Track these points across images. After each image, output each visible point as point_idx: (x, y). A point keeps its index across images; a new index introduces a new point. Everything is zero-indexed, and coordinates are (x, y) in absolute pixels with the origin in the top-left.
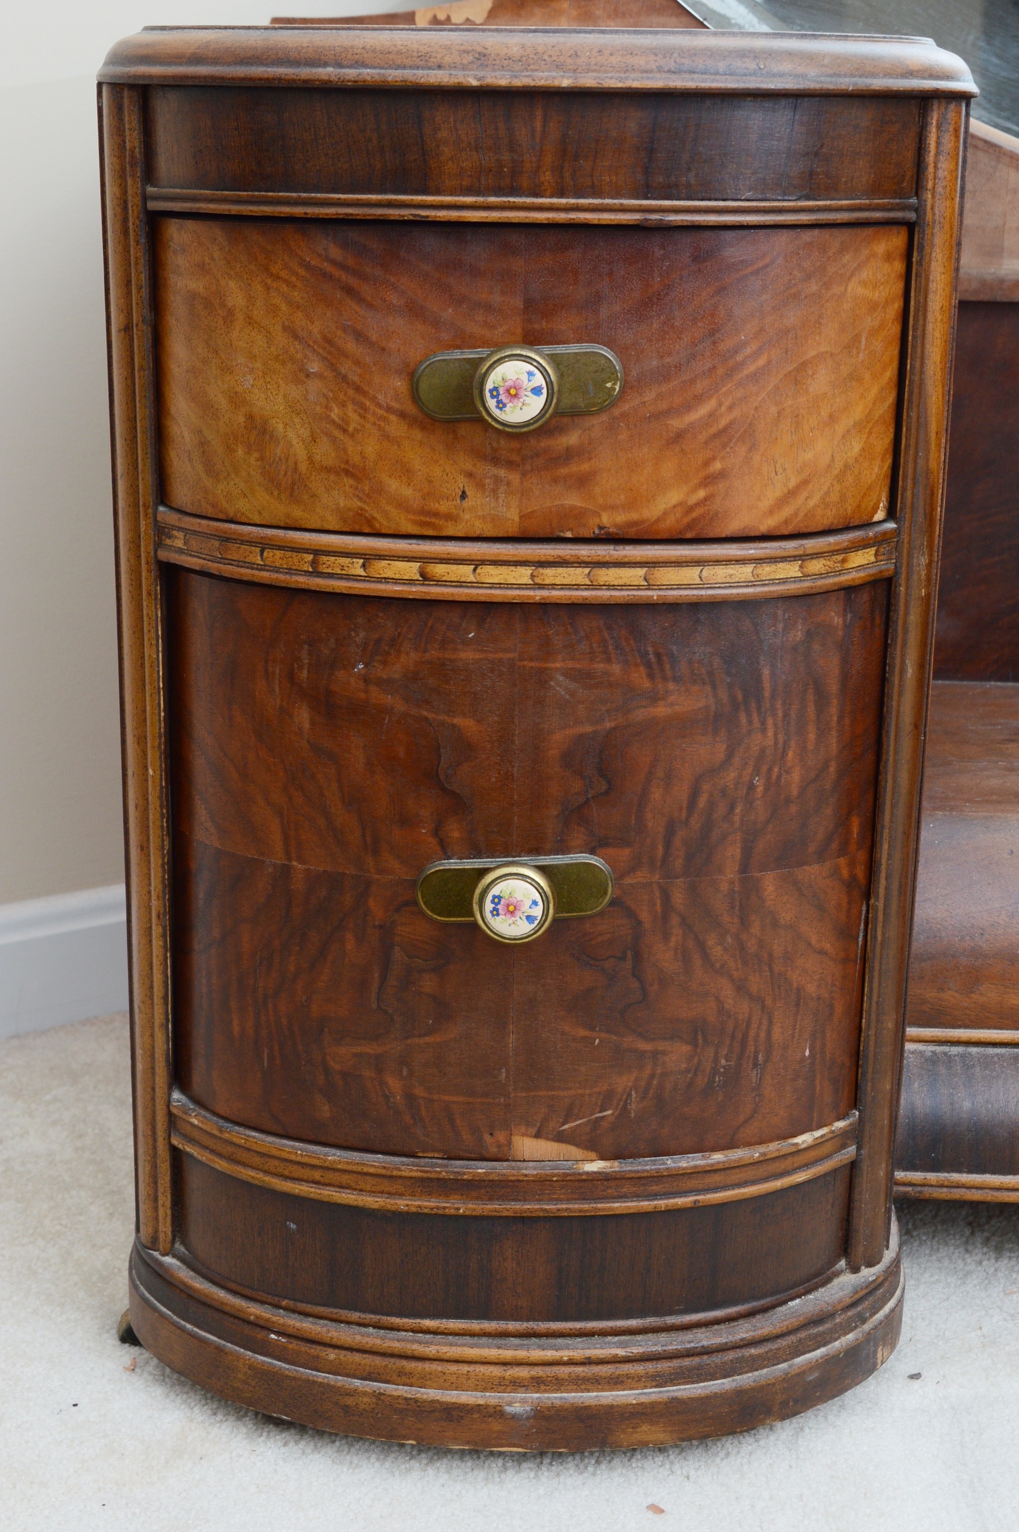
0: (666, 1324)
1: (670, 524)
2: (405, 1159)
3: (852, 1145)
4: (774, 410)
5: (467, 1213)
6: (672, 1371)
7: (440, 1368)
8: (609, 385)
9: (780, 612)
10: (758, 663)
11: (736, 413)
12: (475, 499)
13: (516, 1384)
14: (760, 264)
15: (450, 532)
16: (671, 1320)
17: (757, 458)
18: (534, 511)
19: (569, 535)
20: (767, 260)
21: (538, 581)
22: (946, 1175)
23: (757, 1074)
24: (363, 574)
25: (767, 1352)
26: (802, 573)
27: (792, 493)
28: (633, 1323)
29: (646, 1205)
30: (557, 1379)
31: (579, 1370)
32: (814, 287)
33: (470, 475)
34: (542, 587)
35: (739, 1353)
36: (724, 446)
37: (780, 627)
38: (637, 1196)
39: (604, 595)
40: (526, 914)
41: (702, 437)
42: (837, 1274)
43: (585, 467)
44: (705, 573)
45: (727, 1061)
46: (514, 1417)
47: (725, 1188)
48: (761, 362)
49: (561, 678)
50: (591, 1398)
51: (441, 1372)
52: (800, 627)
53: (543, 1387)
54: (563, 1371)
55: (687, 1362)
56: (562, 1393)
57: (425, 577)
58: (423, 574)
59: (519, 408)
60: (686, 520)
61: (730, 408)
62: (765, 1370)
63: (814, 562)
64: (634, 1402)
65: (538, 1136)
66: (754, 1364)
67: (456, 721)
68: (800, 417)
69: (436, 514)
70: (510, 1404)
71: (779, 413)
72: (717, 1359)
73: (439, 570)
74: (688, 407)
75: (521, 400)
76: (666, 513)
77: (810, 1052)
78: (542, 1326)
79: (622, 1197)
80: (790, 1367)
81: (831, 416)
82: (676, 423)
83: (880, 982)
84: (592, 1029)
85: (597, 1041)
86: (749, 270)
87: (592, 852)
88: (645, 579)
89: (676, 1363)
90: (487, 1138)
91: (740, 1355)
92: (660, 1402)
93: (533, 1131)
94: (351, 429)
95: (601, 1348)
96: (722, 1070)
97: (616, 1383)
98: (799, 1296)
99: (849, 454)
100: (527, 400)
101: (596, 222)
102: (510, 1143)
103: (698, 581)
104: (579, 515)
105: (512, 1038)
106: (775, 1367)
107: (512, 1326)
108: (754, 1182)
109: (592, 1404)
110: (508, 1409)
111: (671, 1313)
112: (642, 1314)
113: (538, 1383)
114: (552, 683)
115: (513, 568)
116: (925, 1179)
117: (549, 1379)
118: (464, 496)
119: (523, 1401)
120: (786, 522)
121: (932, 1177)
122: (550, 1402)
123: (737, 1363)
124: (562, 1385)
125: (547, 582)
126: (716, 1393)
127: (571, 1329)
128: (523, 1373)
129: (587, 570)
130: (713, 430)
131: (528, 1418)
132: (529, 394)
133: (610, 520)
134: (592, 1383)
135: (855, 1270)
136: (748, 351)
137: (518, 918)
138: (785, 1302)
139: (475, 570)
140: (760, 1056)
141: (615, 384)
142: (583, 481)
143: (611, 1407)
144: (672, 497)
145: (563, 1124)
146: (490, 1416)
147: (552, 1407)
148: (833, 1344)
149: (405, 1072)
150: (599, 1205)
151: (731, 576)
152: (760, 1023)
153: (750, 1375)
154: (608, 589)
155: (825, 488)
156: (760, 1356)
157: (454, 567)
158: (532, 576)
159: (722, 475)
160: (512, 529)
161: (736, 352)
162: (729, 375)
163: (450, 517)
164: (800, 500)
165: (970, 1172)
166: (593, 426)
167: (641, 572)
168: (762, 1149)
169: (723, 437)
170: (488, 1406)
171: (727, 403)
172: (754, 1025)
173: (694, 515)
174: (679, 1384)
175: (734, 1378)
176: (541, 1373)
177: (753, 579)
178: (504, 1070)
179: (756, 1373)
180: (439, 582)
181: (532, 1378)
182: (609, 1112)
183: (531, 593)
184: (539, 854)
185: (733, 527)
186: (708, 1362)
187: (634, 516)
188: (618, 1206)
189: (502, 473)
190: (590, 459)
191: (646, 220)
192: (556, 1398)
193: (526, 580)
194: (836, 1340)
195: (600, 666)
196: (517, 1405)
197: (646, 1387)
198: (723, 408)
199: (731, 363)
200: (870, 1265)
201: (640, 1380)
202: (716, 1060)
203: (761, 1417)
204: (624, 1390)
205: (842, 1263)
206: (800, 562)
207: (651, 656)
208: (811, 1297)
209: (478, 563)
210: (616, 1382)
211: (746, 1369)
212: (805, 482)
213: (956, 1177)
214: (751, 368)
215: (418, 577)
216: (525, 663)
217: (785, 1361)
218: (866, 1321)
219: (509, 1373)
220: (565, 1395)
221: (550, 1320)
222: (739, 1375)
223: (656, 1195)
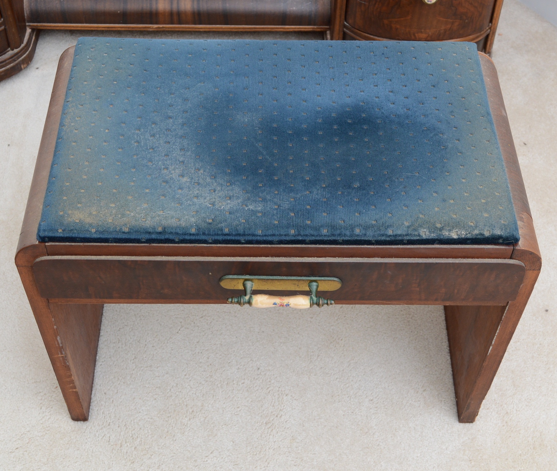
3: (3, 26)
42: (8, 51)
135: (13, 50)
194: (7, 66)
200: (16, 48)
205: (9, 49)
218: (16, 61)
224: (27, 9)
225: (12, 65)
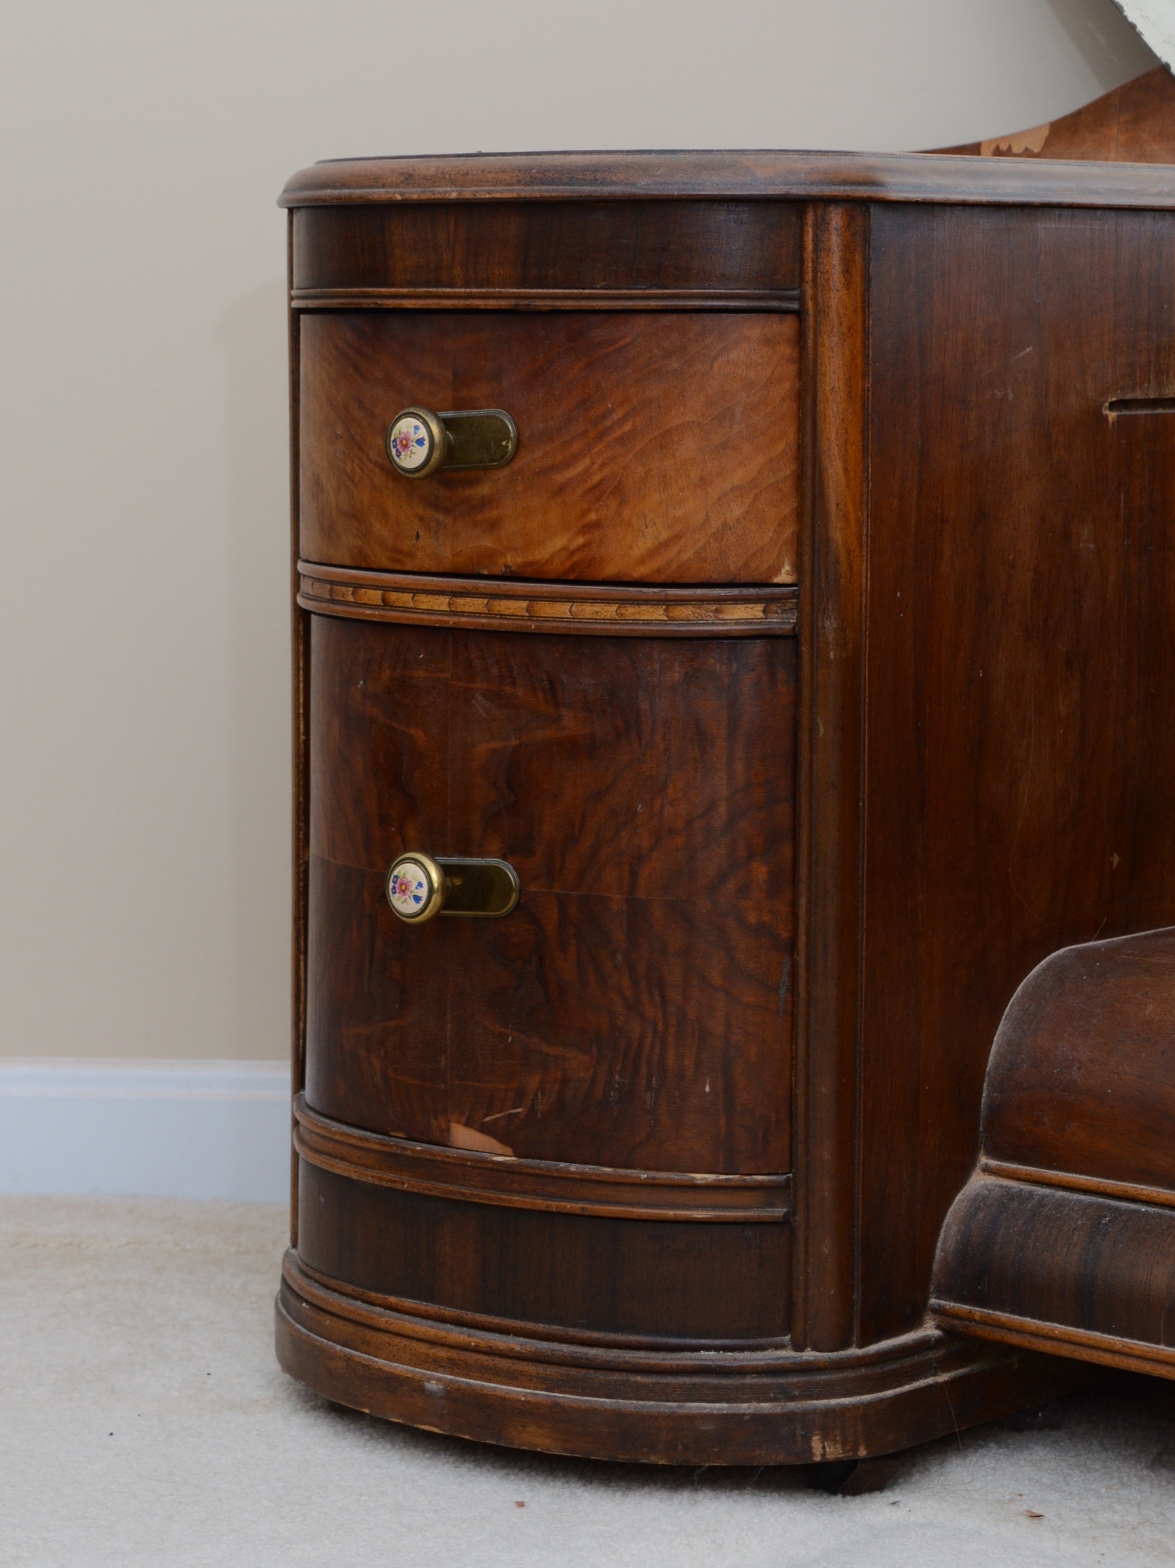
0: (568, 1334)
1: (557, 567)
4: (641, 470)
5: (410, 1189)
6: (559, 1377)
7: (387, 1340)
8: (504, 443)
9: (656, 653)
10: (637, 697)
11: (607, 471)
12: (426, 540)
13: (436, 1364)
14: (622, 343)
15: (409, 567)
16: (572, 1332)
17: (627, 512)
18: (461, 551)
19: (486, 572)
20: (628, 340)
21: (453, 609)
23: (652, 1097)
24: (352, 600)
25: (654, 1384)
26: (667, 616)
27: (664, 545)
28: (541, 1327)
29: (540, 1204)
30: (466, 1364)
31: (484, 1358)
32: (674, 364)
33: (421, 519)
34: (455, 613)
35: (624, 1377)
36: (598, 499)
37: (657, 666)
38: (536, 1194)
39: (496, 623)
40: (413, 894)
41: (580, 491)
43: (494, 514)
44: (574, 609)
45: (621, 1077)
46: (431, 1394)
47: (616, 1203)
48: (627, 427)
49: (480, 698)
50: (489, 1388)
51: (388, 1343)
52: (677, 669)
53: (456, 1370)
54: (472, 1357)
55: (573, 1372)
56: (470, 1378)
57: (386, 604)
58: (384, 600)
59: (408, 456)
60: (569, 564)
61: (602, 466)
62: (652, 1403)
63: (682, 608)
64: (523, 1399)
65: (467, 1125)
66: (639, 1392)
67: (413, 731)
68: (668, 477)
69: (401, 552)
70: (429, 1381)
71: (646, 472)
72: (601, 1376)
73: (393, 596)
74: (566, 465)
75: (410, 449)
76: (553, 556)
77: (711, 1088)
78: (469, 1315)
79: (523, 1193)
80: (679, 1407)
81: (702, 479)
82: (560, 478)
83: (807, 1041)
84: (506, 1026)
85: (510, 1039)
86: (611, 349)
87: (504, 858)
88: (527, 611)
89: (564, 1370)
90: (433, 1121)
91: (625, 1378)
92: (544, 1405)
93: (464, 1119)
94: (356, 480)
96: (616, 1086)
98: (717, 1350)
99: (728, 515)
100: (414, 450)
101: (484, 307)
102: (448, 1129)
103: (569, 615)
104: (490, 556)
105: (449, 1028)
106: (664, 1403)
107: (449, 1311)
108: (648, 1206)
109: (489, 1393)
110: (427, 1386)
111: (574, 1325)
112: (550, 1321)
113: (452, 1366)
114: (474, 702)
115: (436, 597)
117: (461, 1362)
118: (418, 537)
119: (439, 1380)
120: (658, 571)
122: (457, 1384)
123: (621, 1385)
124: (470, 1371)
125: (459, 610)
126: (596, 1409)
127: (490, 1323)
128: (442, 1353)
129: (486, 601)
130: (588, 485)
131: (441, 1398)
132: (415, 444)
133: (512, 560)
134: (493, 1374)
135: (798, 1348)
136: (615, 417)
137: (407, 897)
138: (697, 1349)
139: (413, 597)
140: (654, 1079)
141: (508, 443)
142: (494, 526)
143: (504, 1399)
144: (559, 542)
145: (486, 1116)
146: (414, 1390)
147: (459, 1389)
148: (739, 1405)
149: (383, 1053)
150: (503, 1196)
151: (597, 613)
152: (653, 1047)
153: (635, 1402)
154: (500, 618)
155: (700, 544)
156: (644, 1385)
157: (401, 595)
158: (449, 604)
159: (597, 525)
160: (447, 566)
161: (605, 418)
162: (600, 436)
163: (410, 555)
164: (673, 551)
166: (499, 479)
167: (524, 604)
168: (652, 1174)
169: (597, 492)
170: (414, 1379)
171: (599, 462)
172: (647, 1047)
173: (575, 559)
174: (565, 1392)
175: (618, 1400)
176: (455, 1356)
177: (617, 617)
178: (443, 1057)
179: (641, 1403)
180: (394, 608)
181: (448, 1359)
182: (520, 1110)
183: (446, 618)
184: (466, 856)
185: (609, 571)
186: (593, 1376)
187: (530, 558)
188: (518, 1201)
189: (441, 517)
190: (498, 507)
191: (518, 305)
192: (463, 1382)
193: (445, 608)
194: (745, 1402)
195: (508, 689)
196: (433, 1382)
197: (536, 1389)
198: (596, 466)
199: (601, 427)
200: (818, 1349)
201: (532, 1380)
202: (610, 1075)
203: (645, 1450)
204: (518, 1387)
205: (786, 1339)
206: (664, 607)
207: (546, 683)
208: (733, 1355)
209: (416, 591)
210: (512, 1378)
211: (631, 1395)
212: (677, 537)
214: (619, 433)
215: (380, 603)
216: (455, 682)
217: (675, 1401)
218: (792, 1399)
219: (432, 1351)
220: (472, 1381)
221: (477, 1311)
222: (623, 1399)
223: (551, 1196)
224: (954, 1228)
225: (766, 1407)
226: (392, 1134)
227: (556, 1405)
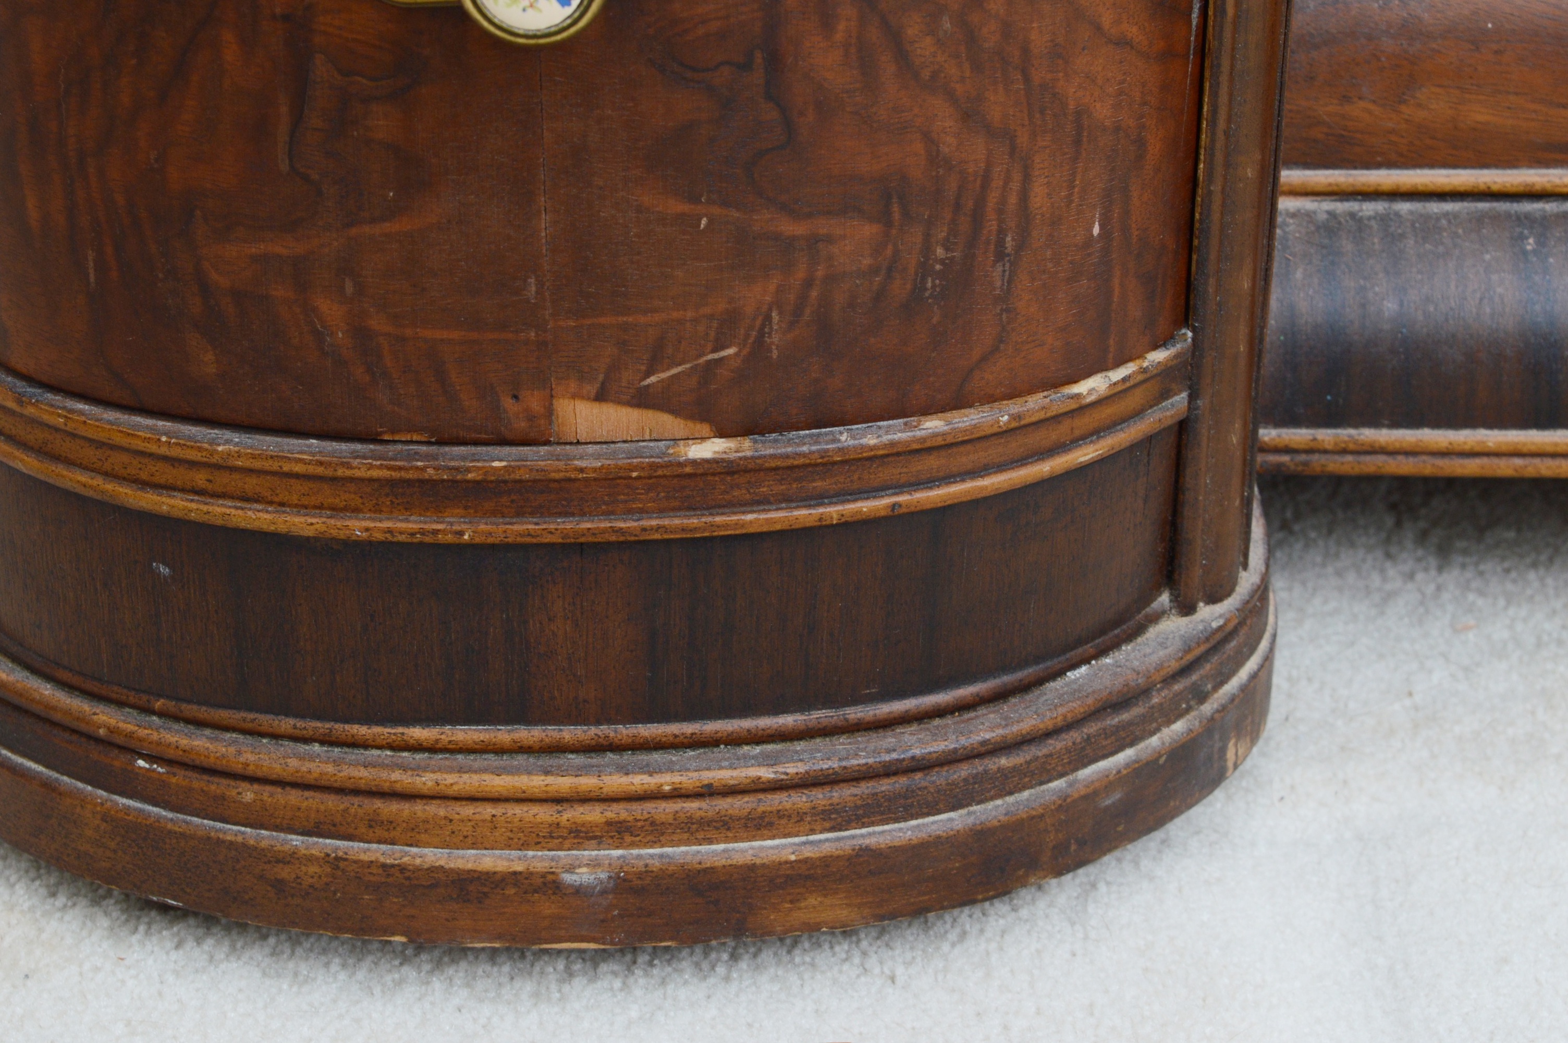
0: (846, 720)
2: (358, 447)
3: (1180, 391)
5: (477, 540)
6: (859, 802)
7: (442, 812)
13: (581, 836)
16: (855, 713)
22: (1352, 432)
23: (1004, 271)
25: (1028, 763)
28: (788, 720)
29: (804, 515)
30: (653, 823)
31: (692, 806)
35: (978, 766)
38: (787, 500)
42: (1155, 618)
45: (947, 249)
46: (579, 891)
47: (950, 478)
50: (715, 853)
51: (446, 818)
53: (628, 839)
54: (664, 810)
55: (885, 786)
56: (662, 846)
62: (1026, 794)
64: (793, 858)
65: (601, 397)
66: (1005, 784)
70: (571, 869)
72: (940, 778)
77: (1101, 227)
78: (624, 732)
79: (759, 503)
80: (1071, 785)
83: (1231, 95)
84: (694, 199)
85: (704, 222)
89: (864, 788)
90: (508, 403)
91: (981, 769)
92: (838, 857)
93: (592, 389)
95: (732, 767)
96: (938, 267)
97: (758, 827)
98: (1087, 661)
102: (550, 412)
105: (544, 224)
106: (1045, 787)
107: (569, 733)
108: (1001, 467)
109: (716, 864)
110: (568, 878)
111: (855, 701)
112: (803, 705)
113: (619, 832)
116: (1315, 439)
117: (639, 824)
119: (594, 864)
121: (1326, 436)
122: (642, 863)
123: (975, 783)
124: (663, 834)
126: (939, 837)
127: (676, 736)
128: (593, 815)
131: (604, 892)
134: (717, 828)
135: (1187, 609)
138: (1061, 673)
140: (1009, 239)
143: (752, 868)
145: (648, 374)
146: (535, 891)
147: (646, 872)
148: (1147, 742)
149: (349, 288)
150: (718, 519)
152: (1008, 180)
153: (999, 802)
156: (1015, 769)
165: (1395, 424)
168: (1015, 407)
170: (531, 873)
172: (997, 183)
174: (872, 824)
175: (971, 809)
176: (624, 815)
178: (532, 280)
179: (1010, 799)
181: (609, 823)
182: (731, 351)
186: (924, 784)
188: (752, 520)
192: (652, 856)
194: (1153, 733)
196: (584, 870)
197: (813, 831)
200: (1213, 599)
201: (802, 820)
202: (927, 249)
203: (1021, 873)
204: (773, 837)
205: (1164, 598)
208: (1108, 660)
210: (759, 825)
211: (992, 793)
213: (1368, 435)
217: (1061, 775)
218: (1206, 698)
219: (566, 816)
220: (668, 850)
221: (636, 721)
222: (980, 802)
223: (820, 498)
225: (1178, 730)
226: (386, 437)
227: (864, 853)
